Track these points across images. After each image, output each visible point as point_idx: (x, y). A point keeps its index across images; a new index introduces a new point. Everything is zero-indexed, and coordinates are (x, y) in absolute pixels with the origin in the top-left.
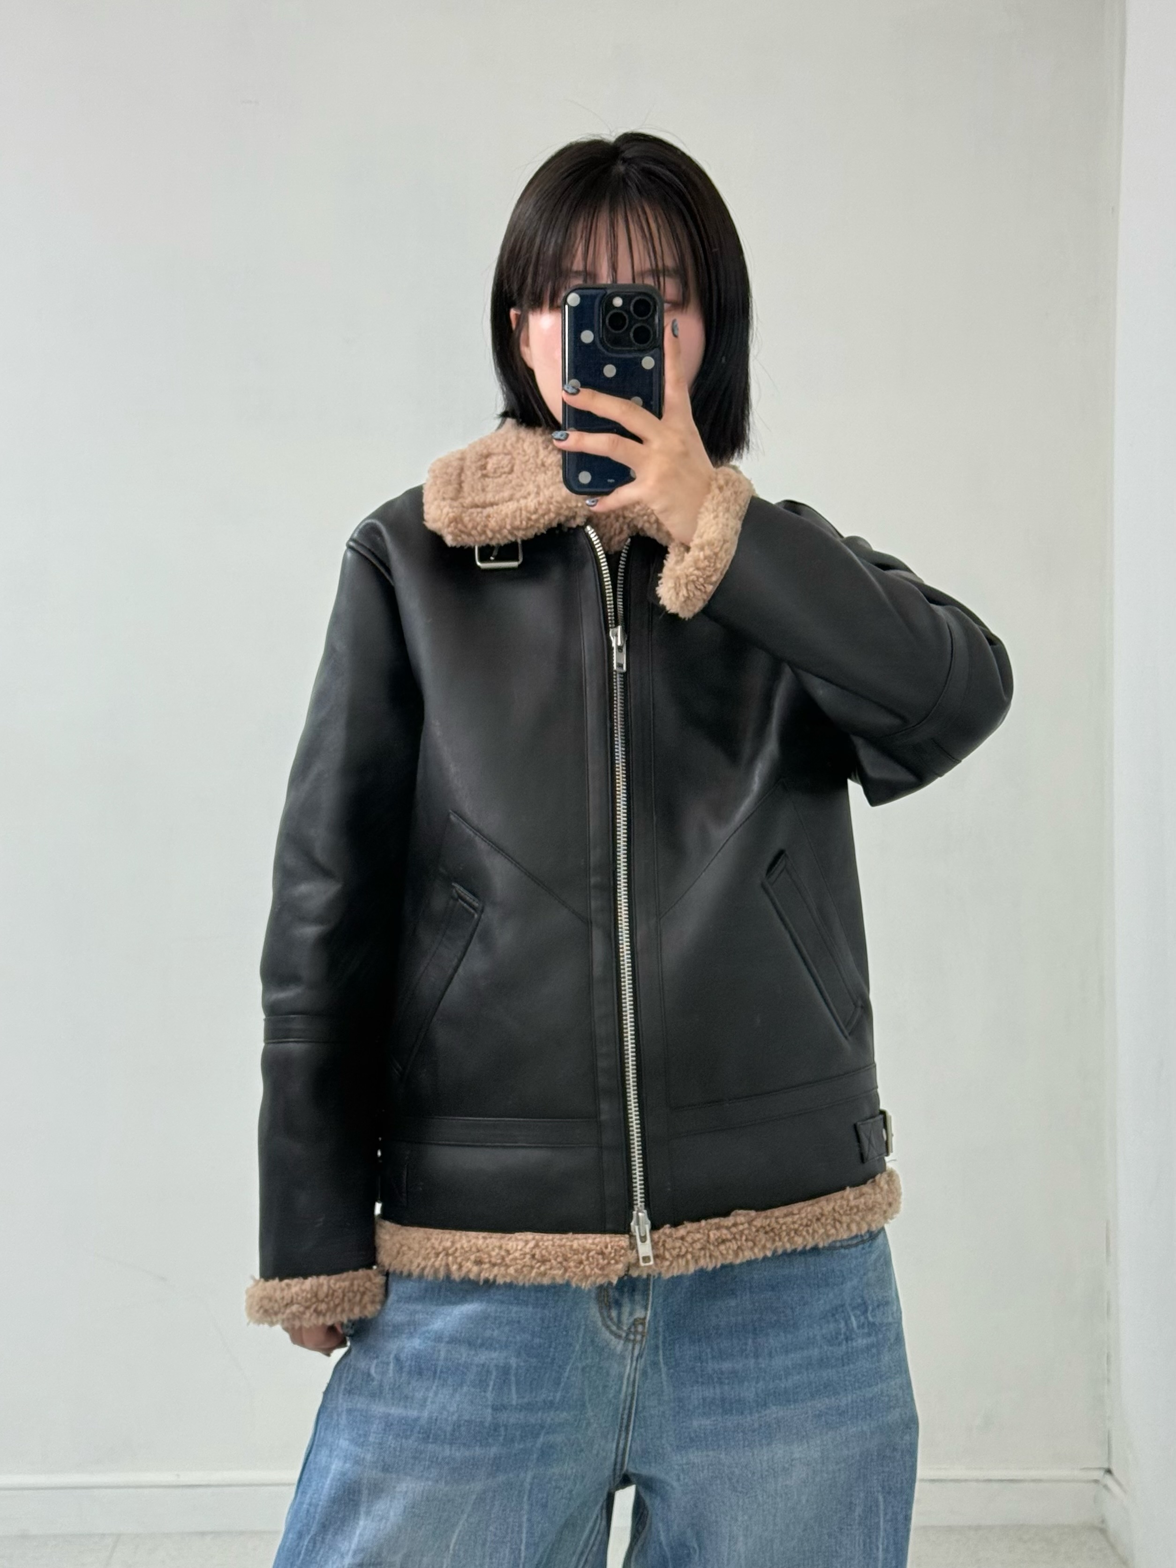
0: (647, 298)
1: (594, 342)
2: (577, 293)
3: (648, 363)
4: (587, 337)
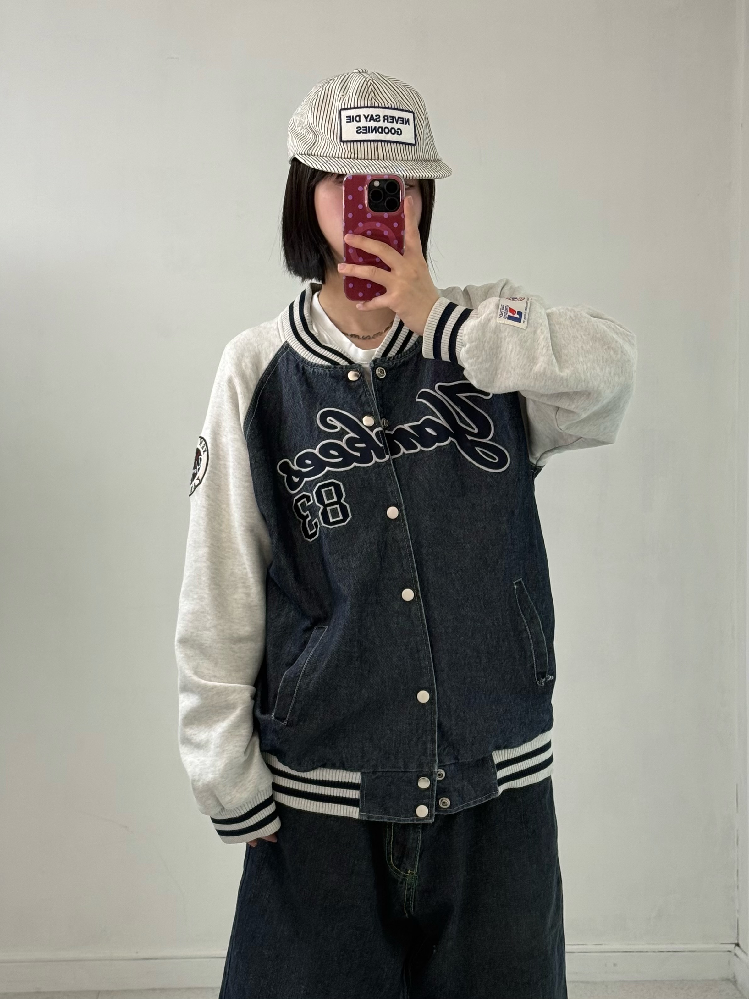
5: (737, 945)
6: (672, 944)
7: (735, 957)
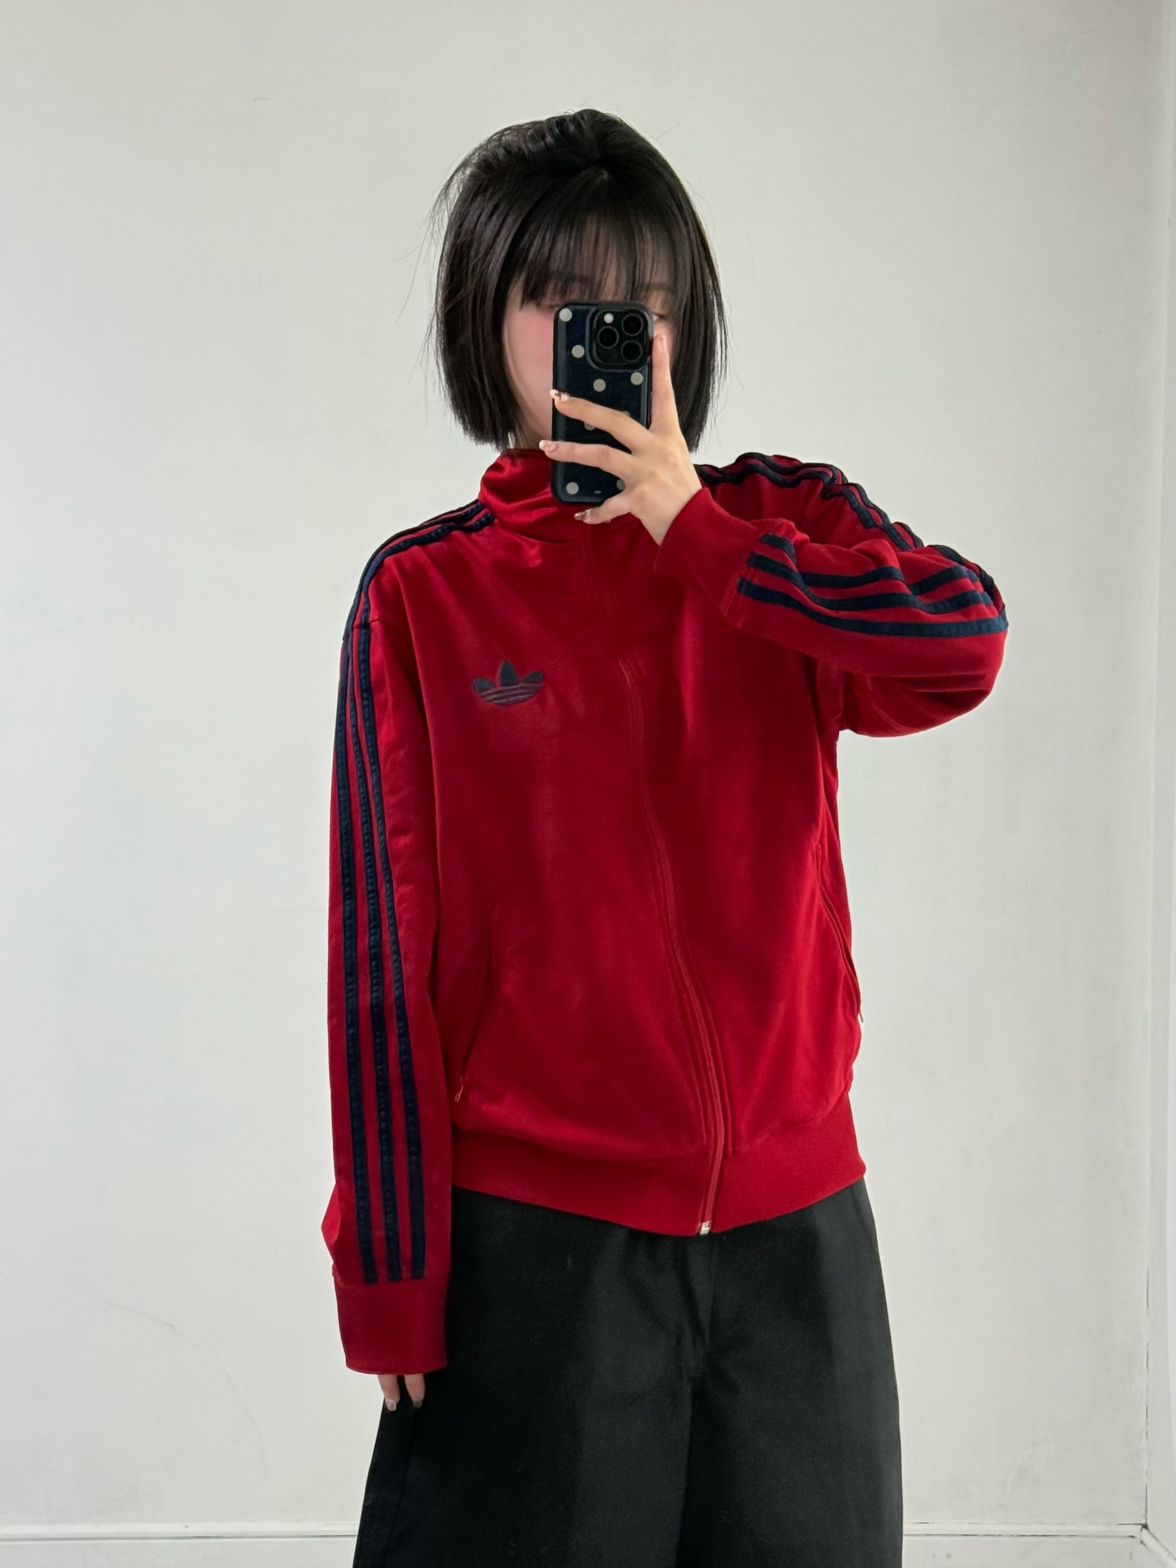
0: (638, 316)
1: (584, 357)
2: (569, 309)
3: (637, 378)
4: (578, 351)
5: (1145, 1526)
6: (1041, 1523)
7: (1142, 1545)
